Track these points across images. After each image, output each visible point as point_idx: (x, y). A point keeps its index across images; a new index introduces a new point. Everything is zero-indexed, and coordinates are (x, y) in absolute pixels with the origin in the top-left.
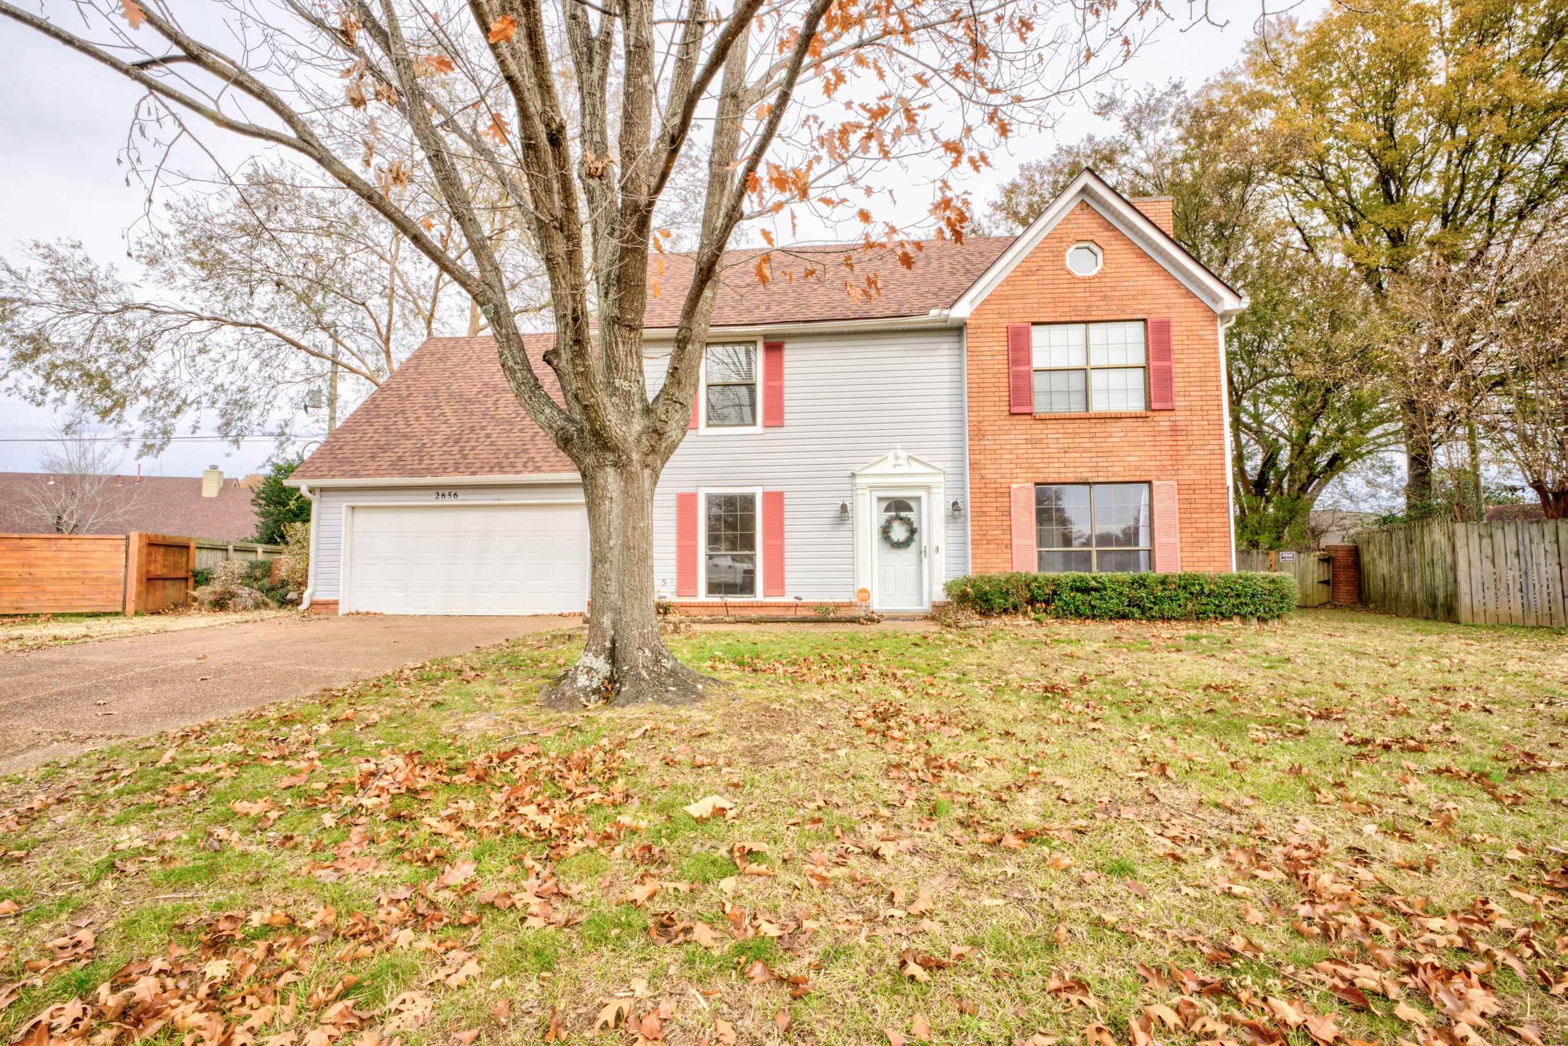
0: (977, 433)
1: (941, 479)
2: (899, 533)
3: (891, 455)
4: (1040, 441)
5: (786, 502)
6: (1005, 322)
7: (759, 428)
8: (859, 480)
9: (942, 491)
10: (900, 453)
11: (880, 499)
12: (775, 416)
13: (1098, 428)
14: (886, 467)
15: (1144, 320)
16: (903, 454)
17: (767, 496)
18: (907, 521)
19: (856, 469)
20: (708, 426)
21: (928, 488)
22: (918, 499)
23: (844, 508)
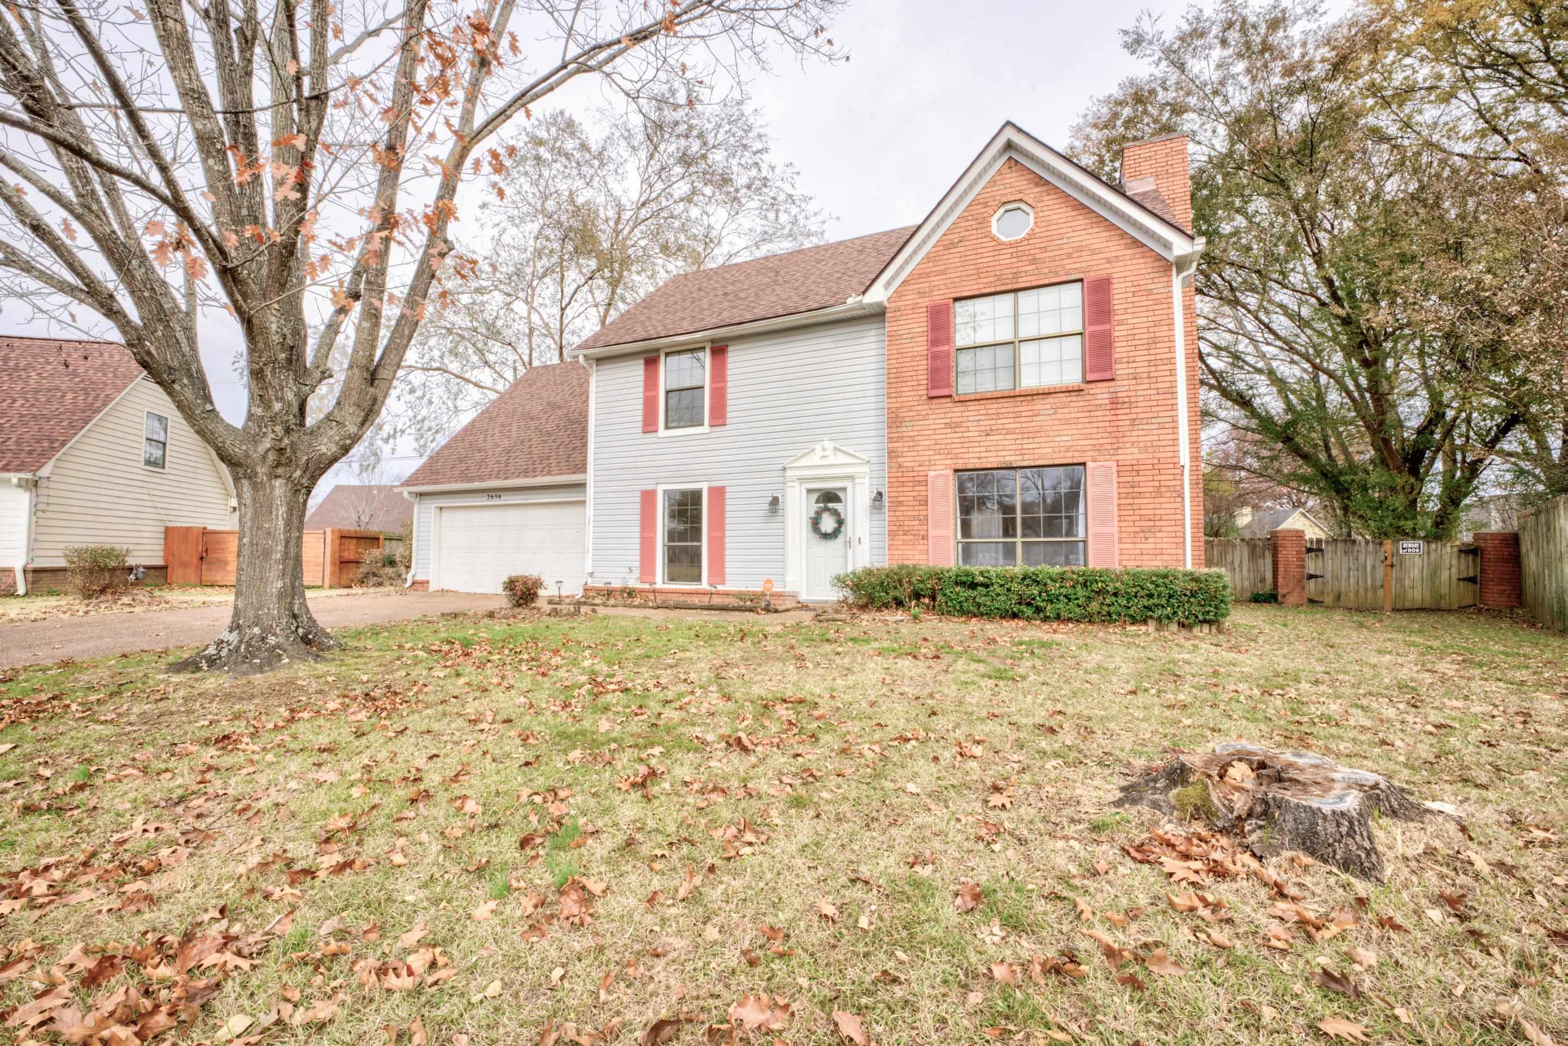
0: (895, 420)
1: (865, 469)
2: (828, 524)
3: (818, 447)
4: (958, 425)
5: (728, 496)
6: (926, 301)
7: (706, 428)
8: (789, 473)
9: (867, 481)
10: (827, 444)
11: (810, 491)
12: (719, 416)
13: (1024, 407)
14: (814, 460)
15: (1081, 280)
16: (829, 445)
17: (712, 490)
18: (835, 513)
19: (786, 462)
20: (667, 427)
21: (851, 478)
22: (844, 489)
23: (775, 502)
